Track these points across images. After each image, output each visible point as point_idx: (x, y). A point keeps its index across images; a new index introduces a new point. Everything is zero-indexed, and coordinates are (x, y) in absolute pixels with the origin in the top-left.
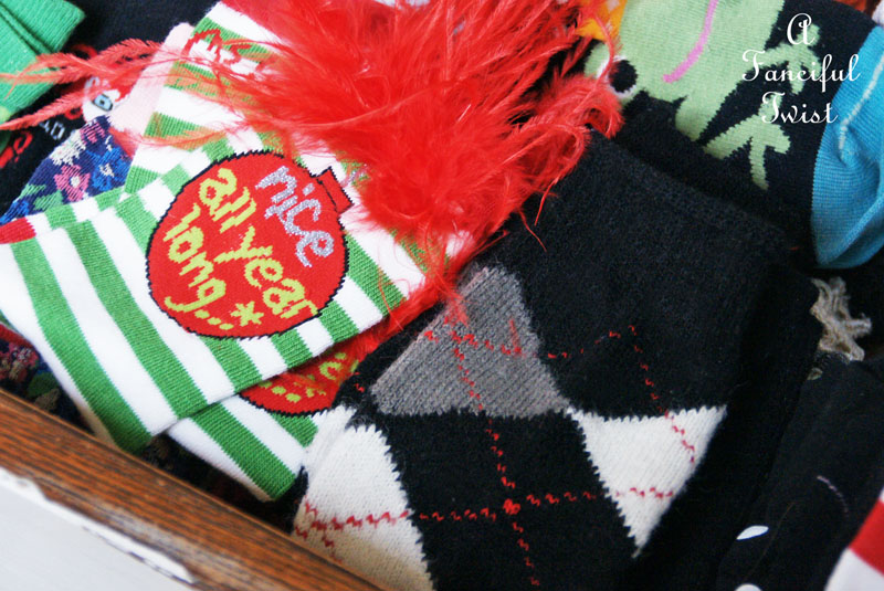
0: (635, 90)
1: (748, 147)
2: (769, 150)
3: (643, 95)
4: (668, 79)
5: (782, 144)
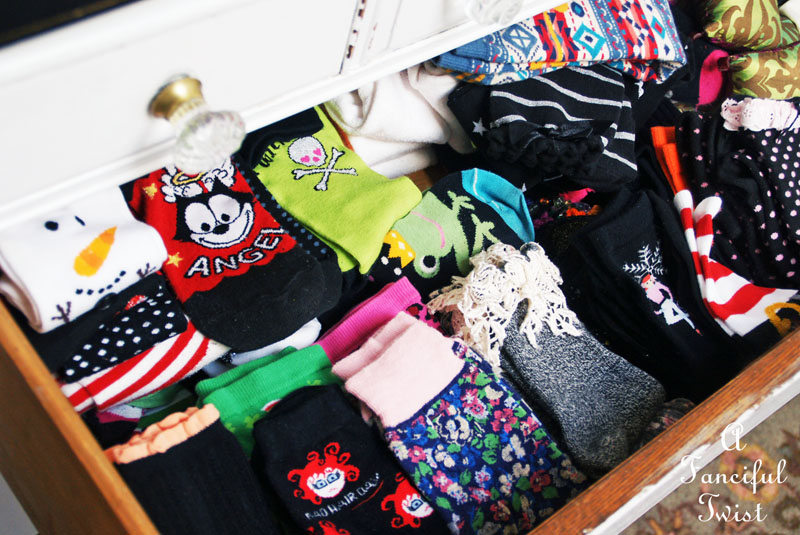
0: (437, 260)
1: (485, 237)
2: (490, 231)
3: (441, 259)
4: (443, 246)
5: (491, 225)
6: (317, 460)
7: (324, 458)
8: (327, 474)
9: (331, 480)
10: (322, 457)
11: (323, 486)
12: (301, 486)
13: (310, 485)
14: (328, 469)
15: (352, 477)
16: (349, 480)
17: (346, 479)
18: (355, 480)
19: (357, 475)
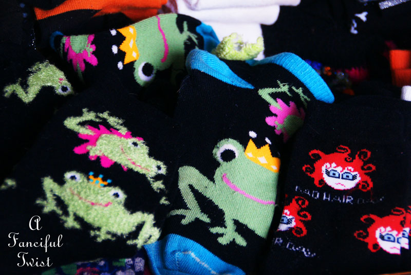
6: (346, 155)
7: (354, 158)
8: (346, 170)
9: (345, 176)
10: (352, 156)
11: (334, 176)
12: (315, 165)
13: (324, 168)
14: (350, 168)
15: (363, 186)
16: (360, 187)
17: (358, 185)
18: (365, 191)
19: (369, 188)
